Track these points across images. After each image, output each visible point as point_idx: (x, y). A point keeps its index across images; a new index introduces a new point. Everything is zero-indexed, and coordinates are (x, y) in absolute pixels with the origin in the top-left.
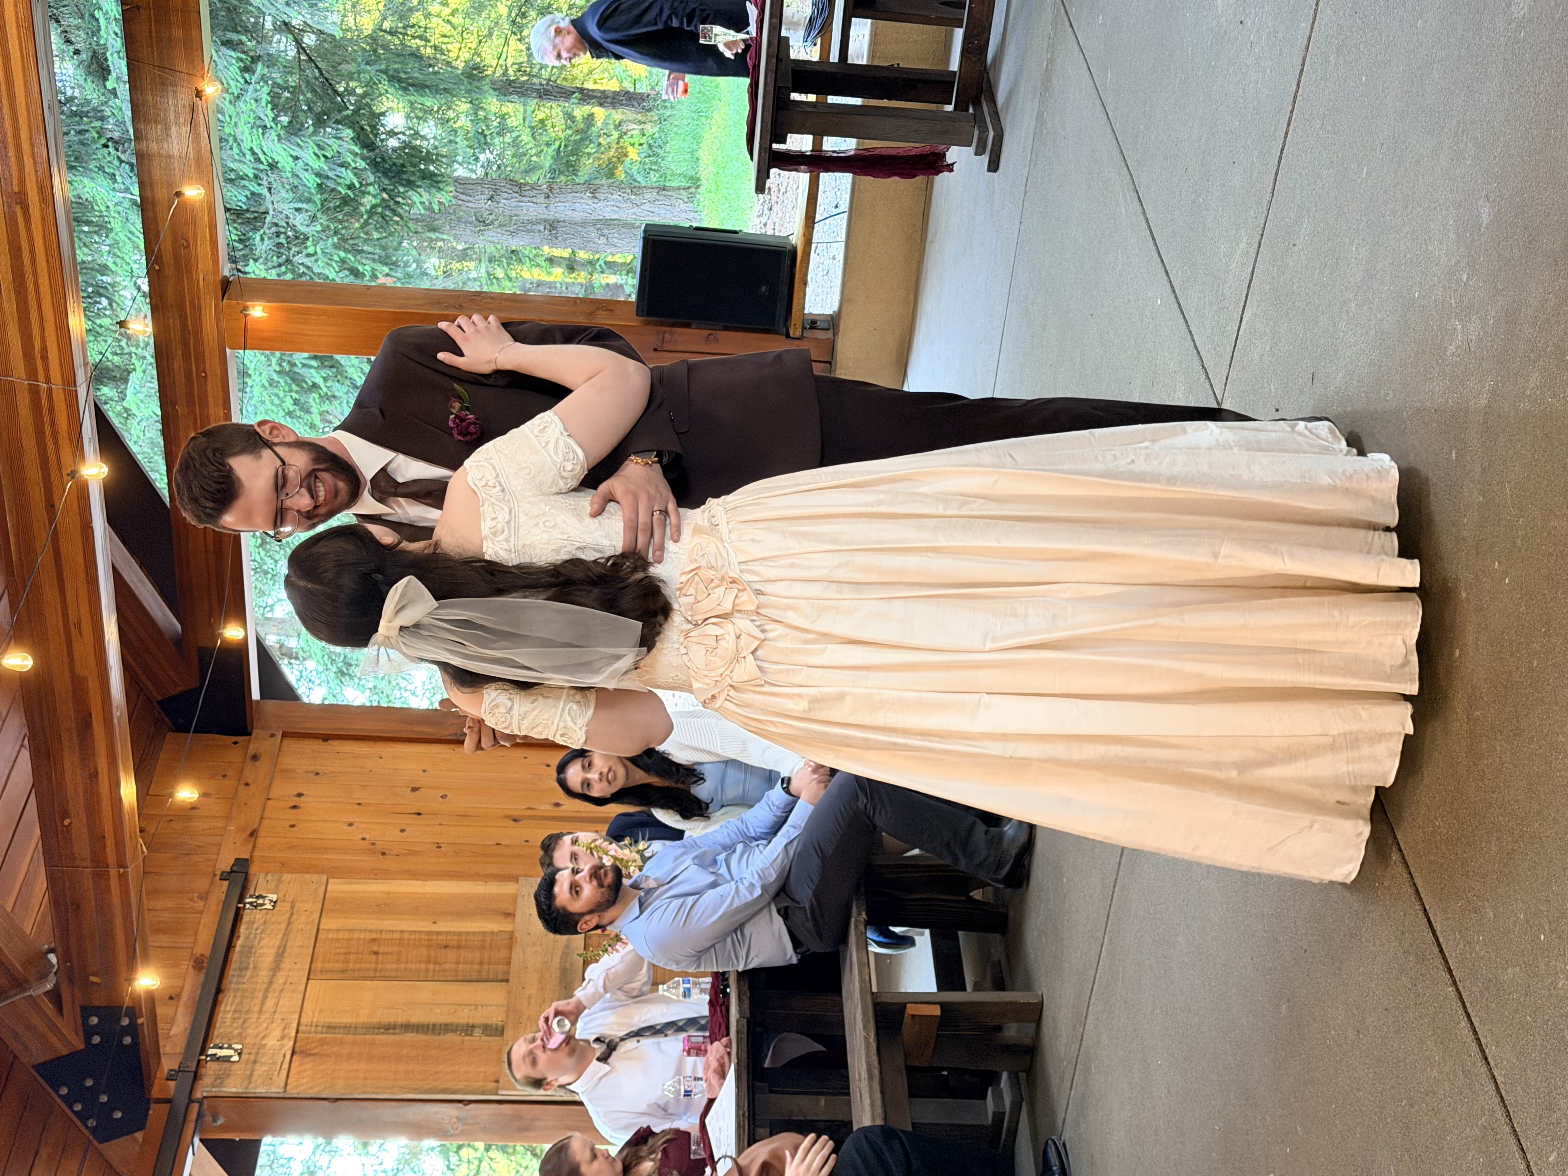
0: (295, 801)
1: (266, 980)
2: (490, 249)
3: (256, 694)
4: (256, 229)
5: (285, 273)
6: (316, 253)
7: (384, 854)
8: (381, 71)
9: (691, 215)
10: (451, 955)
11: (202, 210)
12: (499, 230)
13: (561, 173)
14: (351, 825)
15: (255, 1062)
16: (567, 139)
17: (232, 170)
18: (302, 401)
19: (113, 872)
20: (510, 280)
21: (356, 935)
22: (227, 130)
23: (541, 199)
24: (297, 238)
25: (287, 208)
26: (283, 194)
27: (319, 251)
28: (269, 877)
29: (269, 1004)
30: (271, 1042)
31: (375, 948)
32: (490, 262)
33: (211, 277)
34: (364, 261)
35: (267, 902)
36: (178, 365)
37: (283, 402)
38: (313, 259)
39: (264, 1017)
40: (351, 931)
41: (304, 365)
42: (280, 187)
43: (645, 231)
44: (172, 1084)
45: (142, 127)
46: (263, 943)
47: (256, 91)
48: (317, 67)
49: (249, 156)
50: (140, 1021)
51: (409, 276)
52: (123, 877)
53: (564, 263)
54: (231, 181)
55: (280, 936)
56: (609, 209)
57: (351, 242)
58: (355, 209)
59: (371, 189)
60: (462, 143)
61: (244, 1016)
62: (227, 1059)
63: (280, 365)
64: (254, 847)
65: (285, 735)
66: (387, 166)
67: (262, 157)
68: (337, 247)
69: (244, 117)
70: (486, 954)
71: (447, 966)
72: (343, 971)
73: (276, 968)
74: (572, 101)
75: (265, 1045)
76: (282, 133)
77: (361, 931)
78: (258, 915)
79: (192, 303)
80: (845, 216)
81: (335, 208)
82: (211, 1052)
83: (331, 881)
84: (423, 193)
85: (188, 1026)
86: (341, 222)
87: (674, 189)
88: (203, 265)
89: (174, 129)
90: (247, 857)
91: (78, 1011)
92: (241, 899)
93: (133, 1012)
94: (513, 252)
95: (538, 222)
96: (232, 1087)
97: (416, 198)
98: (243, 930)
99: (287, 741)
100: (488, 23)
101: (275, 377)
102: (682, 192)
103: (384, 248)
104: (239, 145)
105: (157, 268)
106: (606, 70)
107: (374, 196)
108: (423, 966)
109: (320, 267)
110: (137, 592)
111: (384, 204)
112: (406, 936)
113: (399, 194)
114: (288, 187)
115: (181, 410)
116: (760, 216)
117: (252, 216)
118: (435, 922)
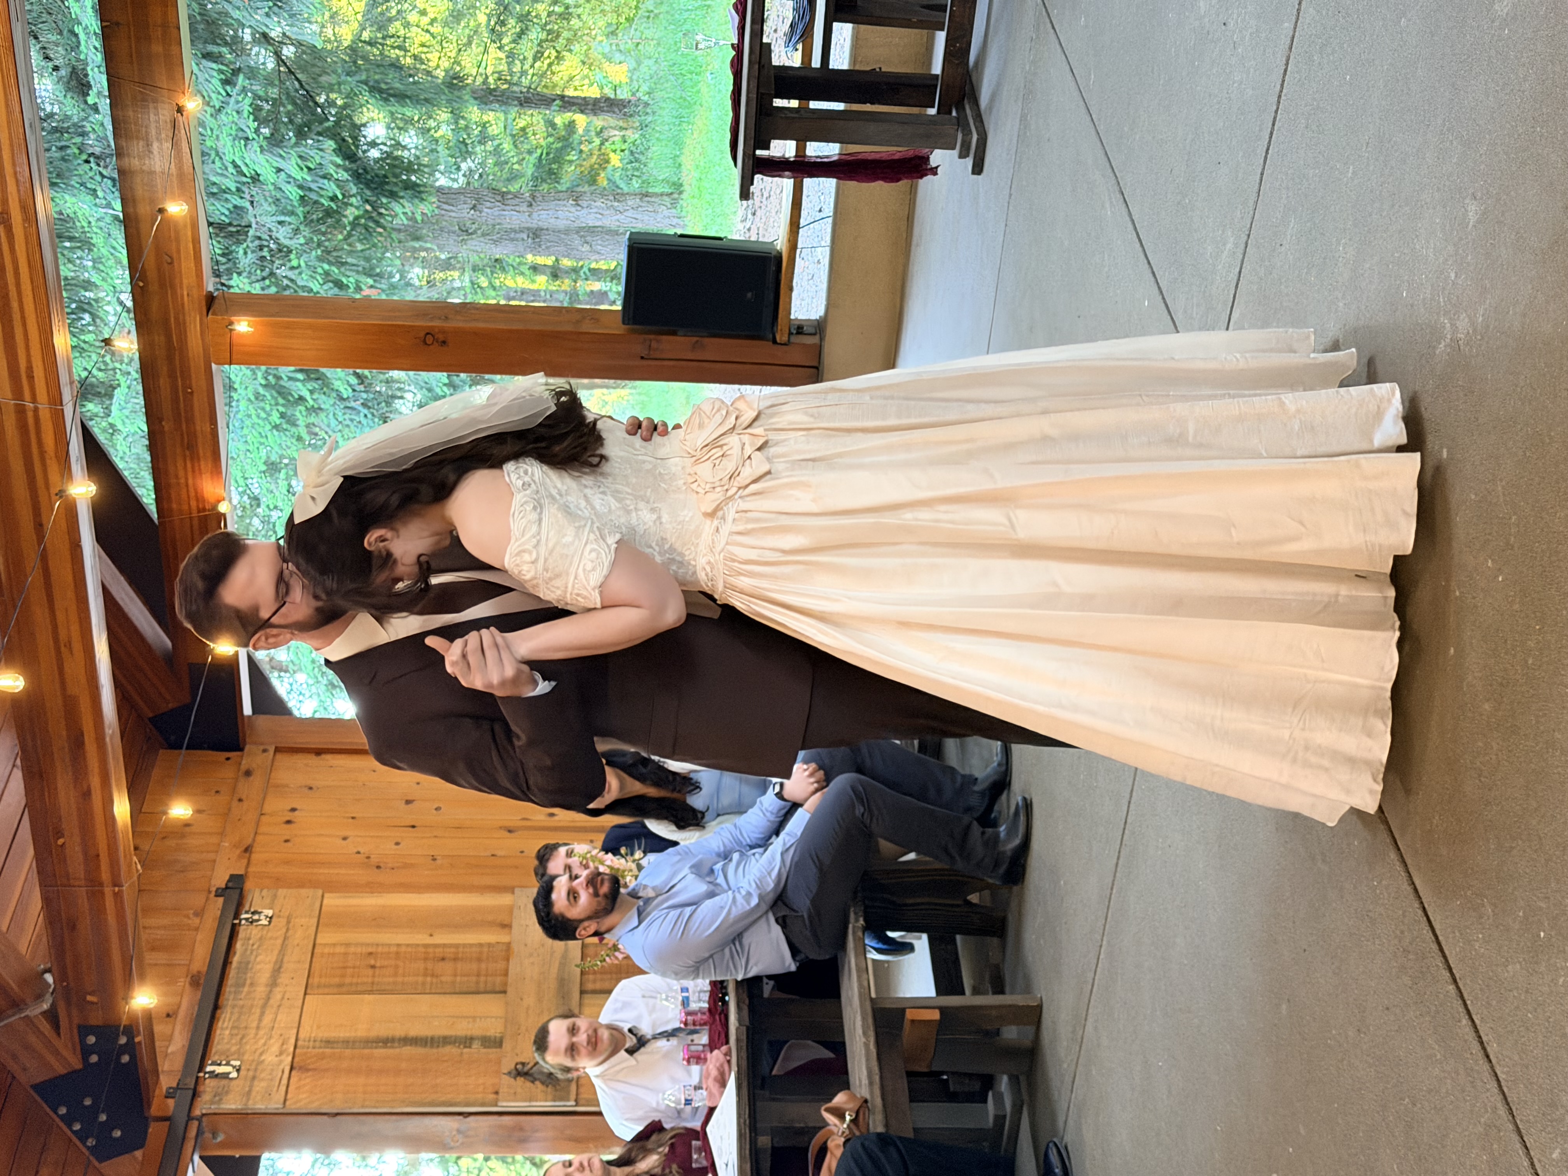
0: (289, 816)
1: (263, 996)
2: (474, 258)
3: (247, 710)
4: (239, 243)
5: (269, 286)
6: (299, 266)
7: (378, 867)
8: (361, 82)
9: (675, 221)
10: (448, 967)
11: (185, 226)
12: (482, 239)
13: (543, 181)
14: (345, 839)
15: (254, 1078)
16: (548, 147)
17: (215, 184)
18: (289, 413)
19: (108, 891)
20: (495, 290)
21: (352, 949)
22: (209, 143)
23: (524, 208)
24: (280, 251)
25: (270, 221)
26: (266, 206)
27: (303, 264)
28: (265, 892)
29: (267, 1019)
30: (270, 1058)
31: (372, 962)
32: (474, 271)
33: (195, 293)
34: (348, 273)
35: (262, 917)
36: (164, 382)
37: (269, 415)
38: (297, 272)
39: (261, 1032)
40: (348, 945)
41: (290, 379)
42: (262, 201)
43: (630, 239)
44: (171, 1102)
45: (124, 141)
46: (258, 959)
47: (237, 102)
48: (297, 79)
49: (231, 169)
50: (137, 1040)
51: (393, 287)
52: (118, 896)
53: (548, 271)
54: (214, 194)
55: (276, 952)
56: (593, 216)
57: (335, 254)
58: (338, 221)
59: (353, 200)
60: (443, 152)
61: (242, 1032)
62: (225, 1076)
63: (266, 379)
64: (249, 863)
65: (278, 750)
66: (369, 177)
67: (244, 170)
68: (320, 259)
69: (225, 130)
70: (483, 966)
71: (444, 979)
72: (340, 985)
73: (273, 983)
74: (554, 108)
75: (263, 1061)
76: (264, 144)
77: (357, 945)
78: (255, 932)
79: (177, 319)
80: (830, 220)
81: (318, 220)
82: (209, 1069)
83: (326, 895)
84: (406, 204)
85: (187, 1045)
86: (324, 234)
87: (656, 195)
88: (187, 279)
89: (155, 146)
90: (241, 872)
91: (75, 1031)
92: (237, 915)
93: (130, 1031)
94: (496, 260)
95: (521, 231)
96: (231, 1104)
97: (398, 209)
98: (239, 946)
99: (279, 756)
100: (467, 31)
101: (261, 391)
102: (665, 198)
103: (368, 259)
104: (221, 158)
105: (141, 284)
106: (587, 76)
107: (357, 208)
108: (420, 979)
109: (303, 280)
110: (126, 610)
111: (367, 215)
112: (403, 949)
113: (382, 205)
114: (270, 200)
115: (167, 426)
116: (744, 220)
117: (234, 229)
118: (431, 935)
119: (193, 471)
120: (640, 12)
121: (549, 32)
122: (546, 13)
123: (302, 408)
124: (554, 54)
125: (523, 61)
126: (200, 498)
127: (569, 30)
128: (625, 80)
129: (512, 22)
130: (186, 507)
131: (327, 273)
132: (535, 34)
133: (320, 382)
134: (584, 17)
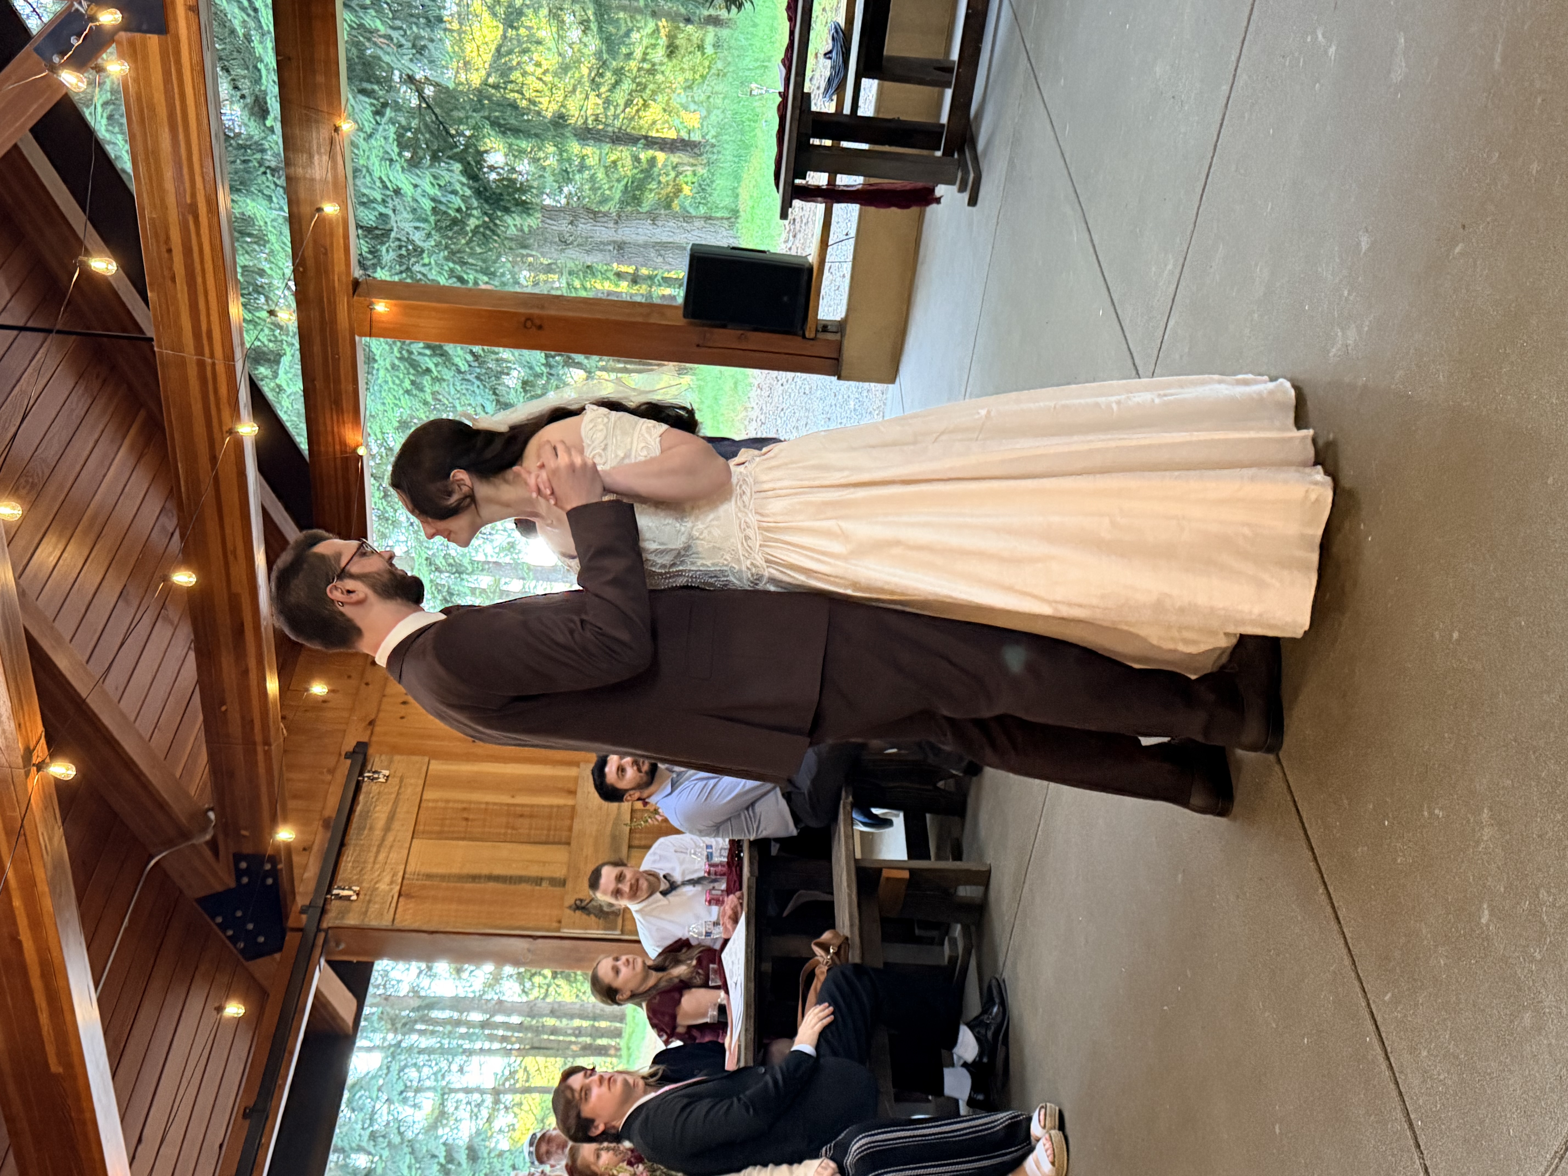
1: (380, 838)
2: (570, 264)
4: (383, 243)
5: (405, 279)
6: (430, 264)
8: (484, 118)
10: (526, 822)
11: (338, 224)
12: (577, 249)
13: (628, 204)
15: (369, 901)
16: (633, 176)
17: (364, 195)
18: (418, 381)
19: (260, 749)
20: (585, 289)
21: (451, 805)
22: (361, 162)
23: (611, 225)
24: (415, 250)
25: (408, 227)
26: (405, 215)
27: (433, 262)
28: (383, 757)
29: (382, 857)
30: (383, 886)
31: (465, 815)
32: (571, 273)
33: (344, 278)
34: (468, 271)
35: (381, 776)
36: (317, 348)
37: (402, 381)
38: (428, 268)
39: (377, 866)
40: (447, 801)
41: (420, 354)
42: (402, 210)
43: (691, 249)
44: (304, 917)
45: (291, 158)
46: (377, 808)
47: (385, 130)
48: (434, 113)
49: (378, 184)
50: (280, 866)
51: (504, 284)
52: (268, 754)
53: (630, 278)
54: (363, 203)
55: (390, 804)
56: (666, 234)
57: (458, 255)
58: (462, 229)
59: (475, 212)
60: (549, 179)
61: (361, 865)
62: (348, 898)
63: (401, 353)
64: (372, 733)
66: (488, 194)
67: (389, 185)
68: (447, 259)
69: (374, 152)
70: (553, 823)
71: (522, 831)
72: (441, 832)
73: (387, 829)
74: (640, 145)
75: (377, 888)
76: (405, 165)
77: (454, 801)
78: (375, 788)
79: (329, 299)
80: (852, 241)
81: (446, 227)
82: (335, 892)
83: (432, 762)
84: (517, 218)
85: (317, 871)
86: (451, 238)
87: (717, 219)
88: (339, 267)
89: (316, 157)
90: (366, 741)
91: (231, 857)
92: (361, 774)
93: (274, 859)
94: (588, 267)
95: (609, 243)
96: (351, 920)
97: (510, 221)
98: (362, 798)
100: (572, 81)
101: (397, 362)
102: (724, 221)
103: (485, 261)
104: (371, 175)
105: (302, 270)
106: (667, 122)
107: (478, 218)
108: (503, 831)
109: (433, 275)
110: (280, 526)
111: (485, 225)
112: (491, 807)
113: (498, 217)
114: (409, 209)
115: (319, 384)
116: (786, 242)
117: (379, 232)
118: (513, 797)
119: (338, 421)
120: (713, 71)
121: (638, 84)
122: (635, 70)
123: (428, 378)
124: (641, 102)
125: (616, 107)
126: (343, 444)
127: (655, 83)
128: (697, 125)
129: (608, 74)
130: (331, 449)
131: (452, 270)
132: (627, 85)
133: (443, 357)
134: (667, 74)
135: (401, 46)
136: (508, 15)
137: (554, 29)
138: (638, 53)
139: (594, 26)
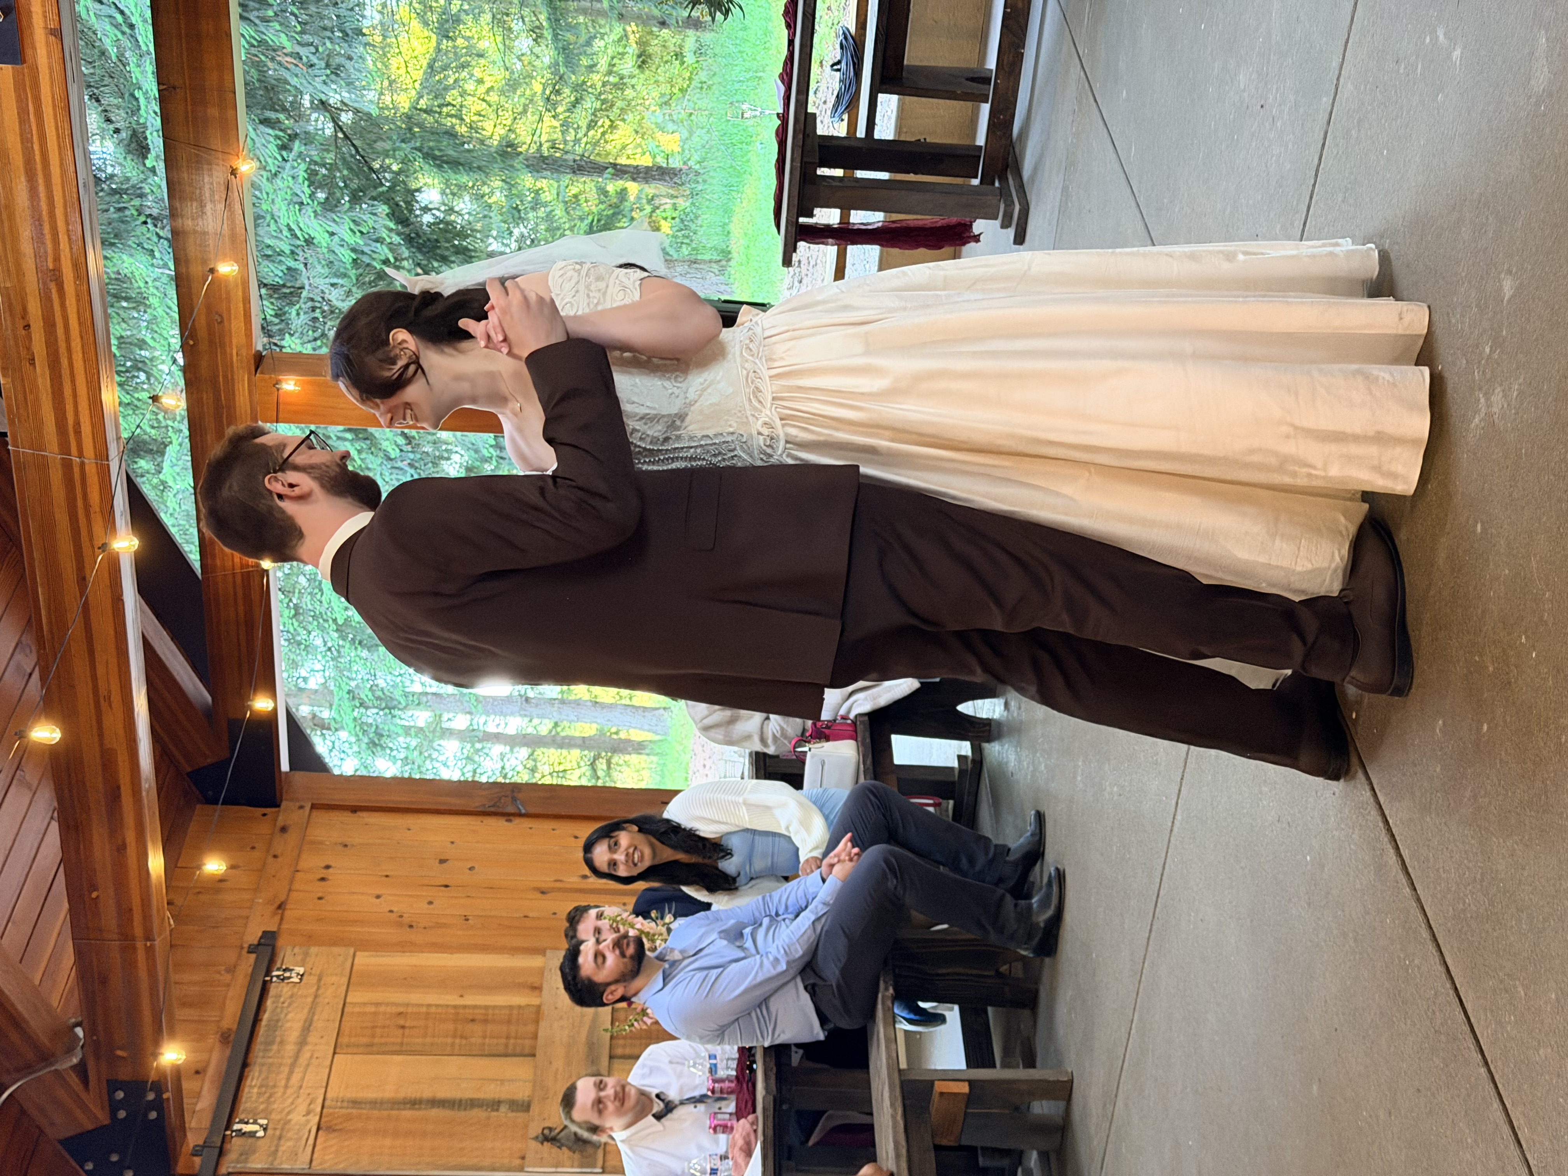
0: (323, 873)
1: (291, 1054)
3: (285, 766)
4: (292, 304)
5: (320, 347)
7: (411, 926)
8: (416, 149)
9: (722, 288)
10: (477, 1028)
11: (236, 287)
14: (378, 897)
15: (280, 1138)
16: (599, 214)
17: (269, 246)
19: (140, 945)
21: (382, 1009)
22: (264, 207)
24: (332, 312)
25: (322, 283)
26: (319, 268)
28: (296, 950)
29: (295, 1078)
30: (297, 1117)
31: (402, 1022)
33: (244, 352)
35: (294, 975)
36: (211, 439)
39: (289, 1091)
40: (377, 1004)
41: (339, 438)
42: (316, 263)
44: (197, 1160)
45: (178, 205)
46: (290, 1016)
47: (294, 168)
48: (354, 145)
49: (286, 233)
50: (165, 1096)
52: (150, 952)
54: (268, 256)
55: (306, 1011)
59: (405, 263)
60: (496, 218)
61: (270, 1091)
62: (252, 1134)
64: (282, 919)
65: (314, 807)
66: (421, 241)
67: (299, 233)
69: (280, 194)
70: (513, 1028)
71: (473, 1040)
72: (370, 1045)
73: (302, 1042)
74: (605, 176)
75: (290, 1121)
76: (319, 209)
77: (387, 1004)
78: (286, 990)
79: (225, 377)
81: (370, 283)
82: (236, 1127)
83: (358, 953)
85: (214, 1101)
87: (704, 262)
88: (237, 338)
89: (209, 207)
90: (275, 929)
91: (105, 1084)
92: (268, 973)
93: (158, 1087)
96: (257, 1164)
98: (269, 1003)
99: (315, 813)
100: (523, 100)
102: (713, 265)
104: (276, 221)
105: (191, 343)
106: (640, 145)
108: (449, 1040)
110: (168, 664)
112: (433, 1010)
114: (323, 262)
116: (789, 289)
117: (288, 291)
118: (462, 996)
120: (693, 83)
121: (604, 102)
122: (599, 85)
124: (608, 123)
125: (577, 130)
127: (623, 100)
128: (677, 149)
129: (567, 91)
130: (229, 563)
132: (590, 103)
133: (368, 442)
134: (638, 88)
135: (312, 66)
136: (442, 23)
137: (499, 39)
138: (603, 64)
139: (548, 34)
